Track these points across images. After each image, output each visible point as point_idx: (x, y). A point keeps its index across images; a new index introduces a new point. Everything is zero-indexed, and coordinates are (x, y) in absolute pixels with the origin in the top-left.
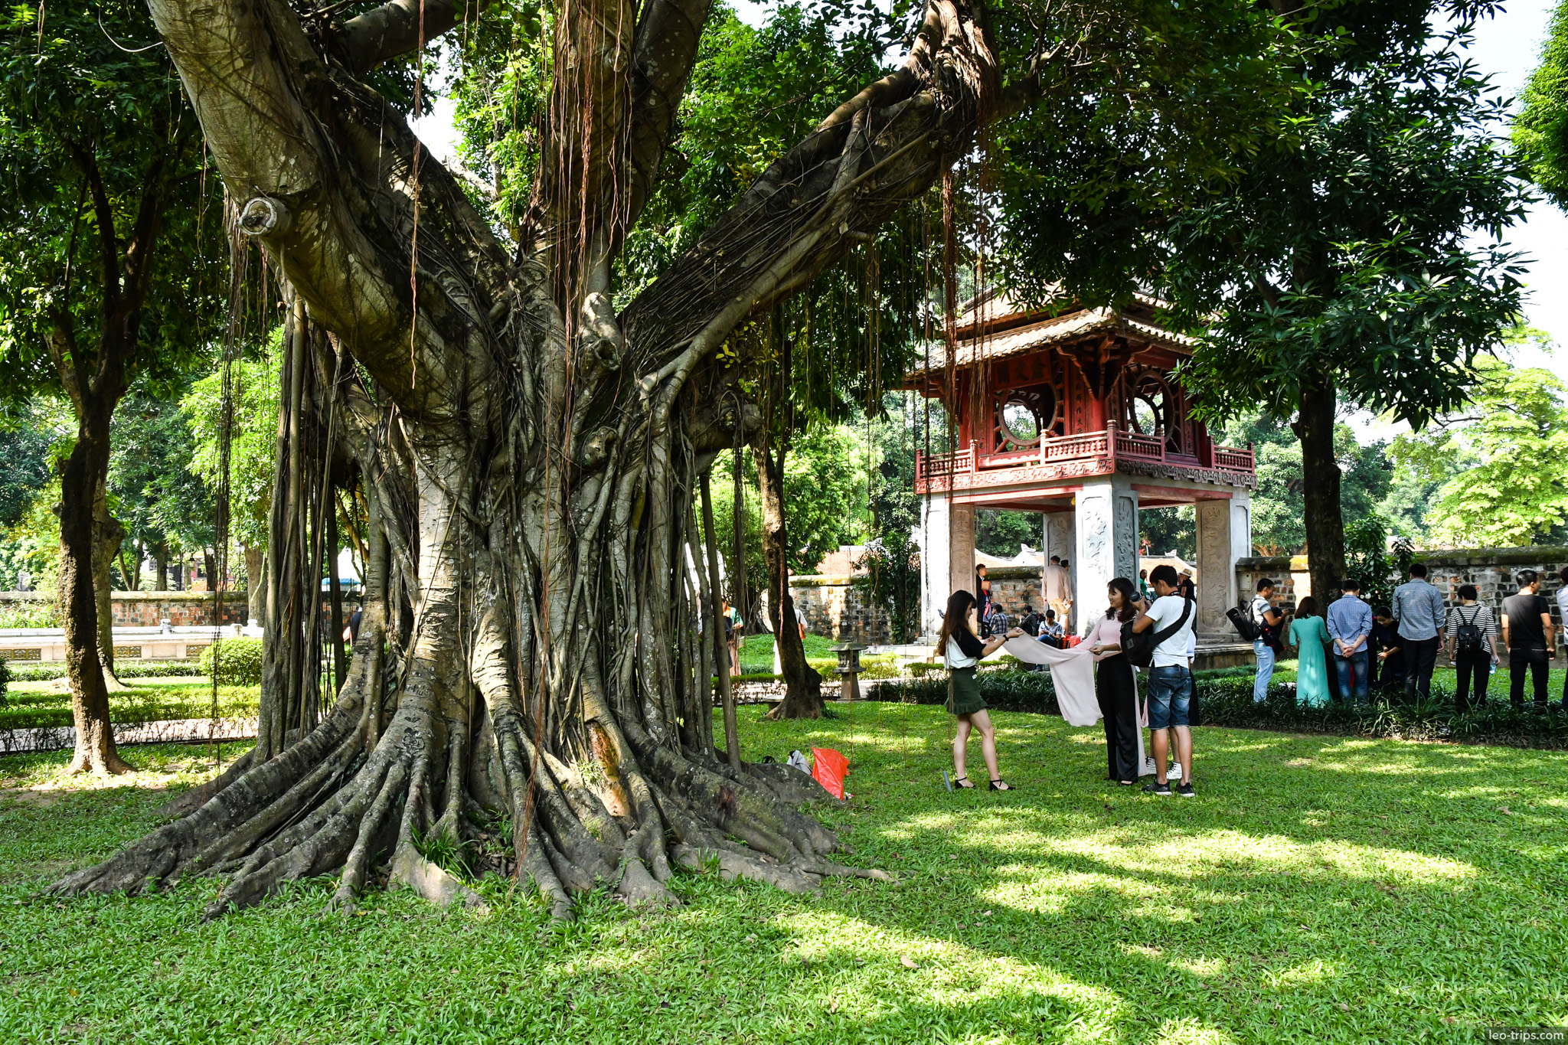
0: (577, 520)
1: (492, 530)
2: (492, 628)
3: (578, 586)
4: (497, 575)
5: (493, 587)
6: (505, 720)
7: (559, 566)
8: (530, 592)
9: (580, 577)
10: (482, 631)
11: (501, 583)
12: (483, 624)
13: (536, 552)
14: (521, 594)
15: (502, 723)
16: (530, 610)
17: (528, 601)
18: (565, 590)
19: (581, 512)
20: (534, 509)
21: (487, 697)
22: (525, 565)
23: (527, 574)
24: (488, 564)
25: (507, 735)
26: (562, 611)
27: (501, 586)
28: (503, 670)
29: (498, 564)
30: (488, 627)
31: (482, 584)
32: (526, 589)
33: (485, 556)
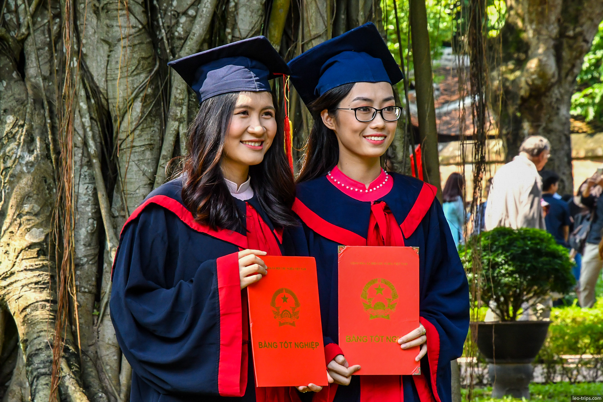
0: (170, 30)
1: (30, 48)
2: (27, 208)
3: (169, 139)
4: (37, 121)
5: (30, 141)
6: (43, 356)
7: (138, 106)
8: (92, 148)
9: (172, 125)
10: (11, 212)
11: (43, 134)
12: (12, 202)
13: (101, 84)
14: (79, 153)
15: (37, 361)
16: (93, 179)
17: (90, 165)
18: (151, 147)
19: (177, 16)
20: (96, 12)
21: (18, 320)
22: (83, 105)
23: (86, 120)
24: (22, 103)
25: (43, 381)
26: (145, 180)
27: (44, 139)
28: (45, 277)
29: (38, 102)
30: (20, 205)
31: (11, 137)
32: (85, 144)
33: (17, 89)
